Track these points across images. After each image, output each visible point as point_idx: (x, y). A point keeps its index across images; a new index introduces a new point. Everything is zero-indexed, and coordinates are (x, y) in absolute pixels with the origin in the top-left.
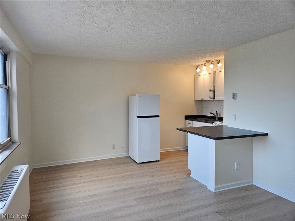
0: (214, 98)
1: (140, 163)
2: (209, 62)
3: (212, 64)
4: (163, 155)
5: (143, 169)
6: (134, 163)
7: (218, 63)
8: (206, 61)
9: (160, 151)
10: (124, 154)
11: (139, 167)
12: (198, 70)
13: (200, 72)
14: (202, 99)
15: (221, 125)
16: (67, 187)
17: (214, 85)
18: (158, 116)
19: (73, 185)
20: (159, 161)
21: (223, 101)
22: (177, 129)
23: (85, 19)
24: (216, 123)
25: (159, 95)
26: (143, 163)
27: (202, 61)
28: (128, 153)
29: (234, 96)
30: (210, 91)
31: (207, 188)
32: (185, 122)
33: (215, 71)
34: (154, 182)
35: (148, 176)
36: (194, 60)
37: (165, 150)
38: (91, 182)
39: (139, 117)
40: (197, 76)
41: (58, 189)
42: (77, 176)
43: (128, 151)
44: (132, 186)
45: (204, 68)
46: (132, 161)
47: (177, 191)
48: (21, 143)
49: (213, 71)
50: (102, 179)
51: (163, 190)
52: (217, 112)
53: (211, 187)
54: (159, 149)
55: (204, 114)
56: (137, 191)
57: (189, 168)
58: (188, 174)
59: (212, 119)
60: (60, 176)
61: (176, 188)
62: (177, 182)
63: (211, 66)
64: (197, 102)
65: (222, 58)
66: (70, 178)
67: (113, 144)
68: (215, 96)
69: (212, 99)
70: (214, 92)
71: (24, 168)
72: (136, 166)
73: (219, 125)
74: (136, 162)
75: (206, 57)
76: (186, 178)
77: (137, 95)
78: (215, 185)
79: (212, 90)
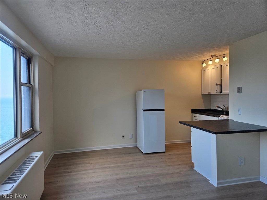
0: (221, 92)
1: (146, 154)
2: (215, 57)
3: (218, 58)
4: (169, 147)
5: (149, 160)
6: (141, 154)
7: (224, 57)
8: (212, 56)
9: (166, 142)
10: (132, 145)
11: (145, 157)
12: (204, 65)
13: (206, 67)
14: (209, 93)
15: (228, 119)
16: (79, 173)
17: (221, 79)
18: (163, 110)
19: (84, 170)
20: (164, 152)
21: (228, 94)
22: (179, 123)
23: (89, 24)
24: (223, 117)
25: (164, 90)
26: (148, 154)
27: (207, 56)
28: (136, 143)
29: (239, 90)
30: (216, 85)
31: (210, 182)
32: (192, 115)
33: (221, 65)
34: (156, 173)
35: (152, 166)
36: (200, 55)
37: (171, 142)
38: (99, 169)
39: (144, 110)
40: (203, 70)
41: (71, 174)
42: (89, 163)
43: (136, 142)
44: (135, 175)
45: (210, 63)
46: (139, 151)
47: (178, 183)
48: (41, 132)
49: (219, 66)
50: (110, 167)
51: (164, 181)
52: (224, 105)
53: (214, 181)
54: (165, 141)
55: (212, 108)
56: (140, 180)
57: (193, 161)
58: (191, 167)
59: (219, 112)
60: (75, 162)
61: (178, 180)
62: (179, 174)
63: (217, 61)
64: (204, 96)
65: (227, 52)
66: (83, 164)
67: (122, 135)
68: (222, 91)
69: (219, 93)
70: (221, 86)
71: (39, 154)
72: (142, 156)
73: (225, 119)
74: (143, 153)
75: (211, 52)
76: (189, 171)
77: (143, 90)
78: (218, 180)
79: (218, 84)
